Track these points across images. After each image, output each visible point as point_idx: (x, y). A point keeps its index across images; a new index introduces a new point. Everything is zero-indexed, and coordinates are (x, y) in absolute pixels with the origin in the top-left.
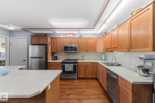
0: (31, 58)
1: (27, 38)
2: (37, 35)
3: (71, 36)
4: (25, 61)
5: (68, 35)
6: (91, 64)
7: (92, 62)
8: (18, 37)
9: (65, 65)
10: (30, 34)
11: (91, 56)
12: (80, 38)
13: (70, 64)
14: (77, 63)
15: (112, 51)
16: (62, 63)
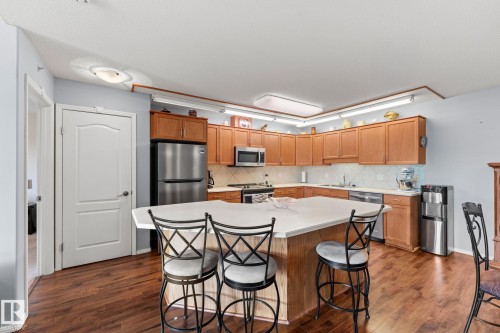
1: (134, 116)
2: (166, 111)
3: (247, 123)
5: (241, 123)
8: (100, 109)
9: (251, 197)
10: (149, 106)
11: (280, 175)
15: (330, 164)
16: (242, 193)
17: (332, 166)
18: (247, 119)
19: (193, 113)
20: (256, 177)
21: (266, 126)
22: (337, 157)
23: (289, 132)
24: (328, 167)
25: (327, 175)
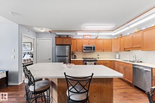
0: (58, 56)
1: (51, 39)
2: (60, 37)
3: (89, 37)
4: (50, 59)
5: (86, 37)
6: (108, 62)
7: (109, 60)
8: (44, 38)
9: (86, 63)
10: (55, 36)
11: (105, 55)
12: (96, 38)
13: (92, 62)
14: (97, 61)
15: (129, 51)
16: (83, 61)
17: (131, 51)
18: (88, 35)
19: (67, 36)
20: (94, 56)
21: (97, 37)
22: (130, 47)
23: (109, 38)
24: (129, 52)
25: (128, 56)
